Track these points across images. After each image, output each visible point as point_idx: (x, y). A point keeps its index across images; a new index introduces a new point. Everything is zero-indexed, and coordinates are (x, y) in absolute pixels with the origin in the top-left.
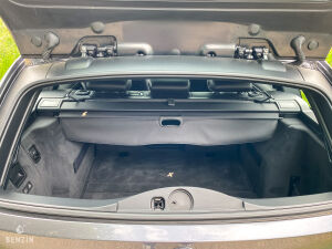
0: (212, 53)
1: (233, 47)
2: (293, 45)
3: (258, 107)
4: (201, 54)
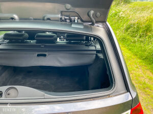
0: (49, 19)
4: (44, 19)
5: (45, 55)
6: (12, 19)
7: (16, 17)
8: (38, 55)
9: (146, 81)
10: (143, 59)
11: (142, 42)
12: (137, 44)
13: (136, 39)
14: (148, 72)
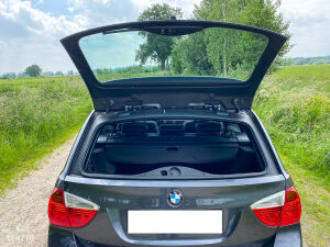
1: (202, 104)
2: (232, 103)
3: (226, 140)
5: (176, 149)
6: (155, 108)
7: (158, 105)
8: (169, 149)
9: (319, 202)
10: (311, 169)
11: (305, 140)
12: (298, 144)
13: (294, 135)
14: (321, 189)
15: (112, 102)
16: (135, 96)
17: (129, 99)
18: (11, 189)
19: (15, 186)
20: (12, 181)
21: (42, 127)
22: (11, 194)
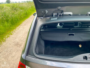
15: (47, 11)
16: (59, 8)
17: (56, 9)
18: (4, 42)
19: (5, 41)
20: (4, 39)
21: (12, 20)
22: (4, 44)
